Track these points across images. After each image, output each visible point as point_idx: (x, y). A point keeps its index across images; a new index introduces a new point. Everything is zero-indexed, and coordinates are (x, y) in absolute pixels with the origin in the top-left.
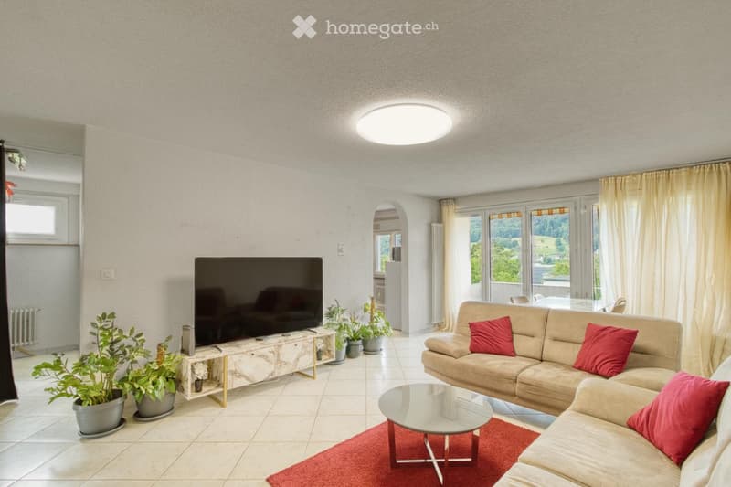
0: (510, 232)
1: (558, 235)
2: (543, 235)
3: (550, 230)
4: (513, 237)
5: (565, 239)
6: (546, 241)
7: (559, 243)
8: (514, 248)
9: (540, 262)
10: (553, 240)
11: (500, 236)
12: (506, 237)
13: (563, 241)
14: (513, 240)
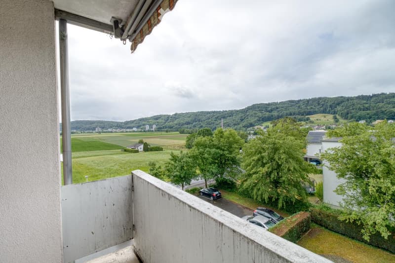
0: (305, 112)
1: (335, 113)
2: (325, 113)
3: (329, 110)
4: (307, 115)
5: (339, 115)
6: (327, 117)
7: (335, 118)
8: (307, 122)
9: (323, 129)
10: (331, 116)
11: (299, 115)
12: (303, 115)
13: (338, 117)
14: (307, 117)
